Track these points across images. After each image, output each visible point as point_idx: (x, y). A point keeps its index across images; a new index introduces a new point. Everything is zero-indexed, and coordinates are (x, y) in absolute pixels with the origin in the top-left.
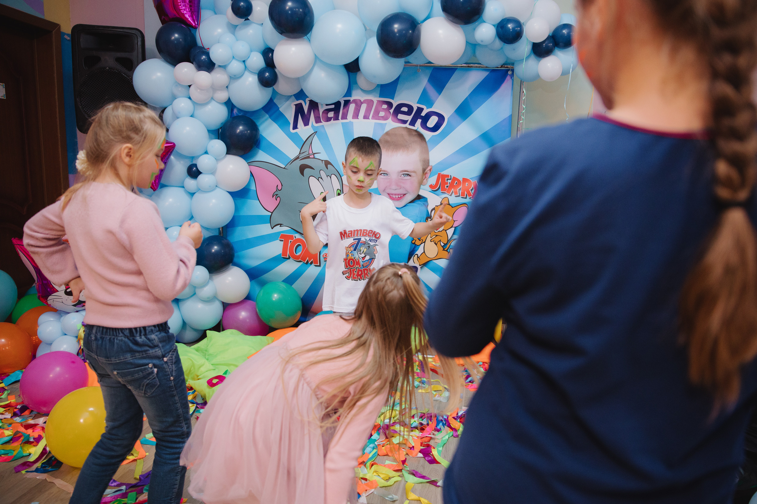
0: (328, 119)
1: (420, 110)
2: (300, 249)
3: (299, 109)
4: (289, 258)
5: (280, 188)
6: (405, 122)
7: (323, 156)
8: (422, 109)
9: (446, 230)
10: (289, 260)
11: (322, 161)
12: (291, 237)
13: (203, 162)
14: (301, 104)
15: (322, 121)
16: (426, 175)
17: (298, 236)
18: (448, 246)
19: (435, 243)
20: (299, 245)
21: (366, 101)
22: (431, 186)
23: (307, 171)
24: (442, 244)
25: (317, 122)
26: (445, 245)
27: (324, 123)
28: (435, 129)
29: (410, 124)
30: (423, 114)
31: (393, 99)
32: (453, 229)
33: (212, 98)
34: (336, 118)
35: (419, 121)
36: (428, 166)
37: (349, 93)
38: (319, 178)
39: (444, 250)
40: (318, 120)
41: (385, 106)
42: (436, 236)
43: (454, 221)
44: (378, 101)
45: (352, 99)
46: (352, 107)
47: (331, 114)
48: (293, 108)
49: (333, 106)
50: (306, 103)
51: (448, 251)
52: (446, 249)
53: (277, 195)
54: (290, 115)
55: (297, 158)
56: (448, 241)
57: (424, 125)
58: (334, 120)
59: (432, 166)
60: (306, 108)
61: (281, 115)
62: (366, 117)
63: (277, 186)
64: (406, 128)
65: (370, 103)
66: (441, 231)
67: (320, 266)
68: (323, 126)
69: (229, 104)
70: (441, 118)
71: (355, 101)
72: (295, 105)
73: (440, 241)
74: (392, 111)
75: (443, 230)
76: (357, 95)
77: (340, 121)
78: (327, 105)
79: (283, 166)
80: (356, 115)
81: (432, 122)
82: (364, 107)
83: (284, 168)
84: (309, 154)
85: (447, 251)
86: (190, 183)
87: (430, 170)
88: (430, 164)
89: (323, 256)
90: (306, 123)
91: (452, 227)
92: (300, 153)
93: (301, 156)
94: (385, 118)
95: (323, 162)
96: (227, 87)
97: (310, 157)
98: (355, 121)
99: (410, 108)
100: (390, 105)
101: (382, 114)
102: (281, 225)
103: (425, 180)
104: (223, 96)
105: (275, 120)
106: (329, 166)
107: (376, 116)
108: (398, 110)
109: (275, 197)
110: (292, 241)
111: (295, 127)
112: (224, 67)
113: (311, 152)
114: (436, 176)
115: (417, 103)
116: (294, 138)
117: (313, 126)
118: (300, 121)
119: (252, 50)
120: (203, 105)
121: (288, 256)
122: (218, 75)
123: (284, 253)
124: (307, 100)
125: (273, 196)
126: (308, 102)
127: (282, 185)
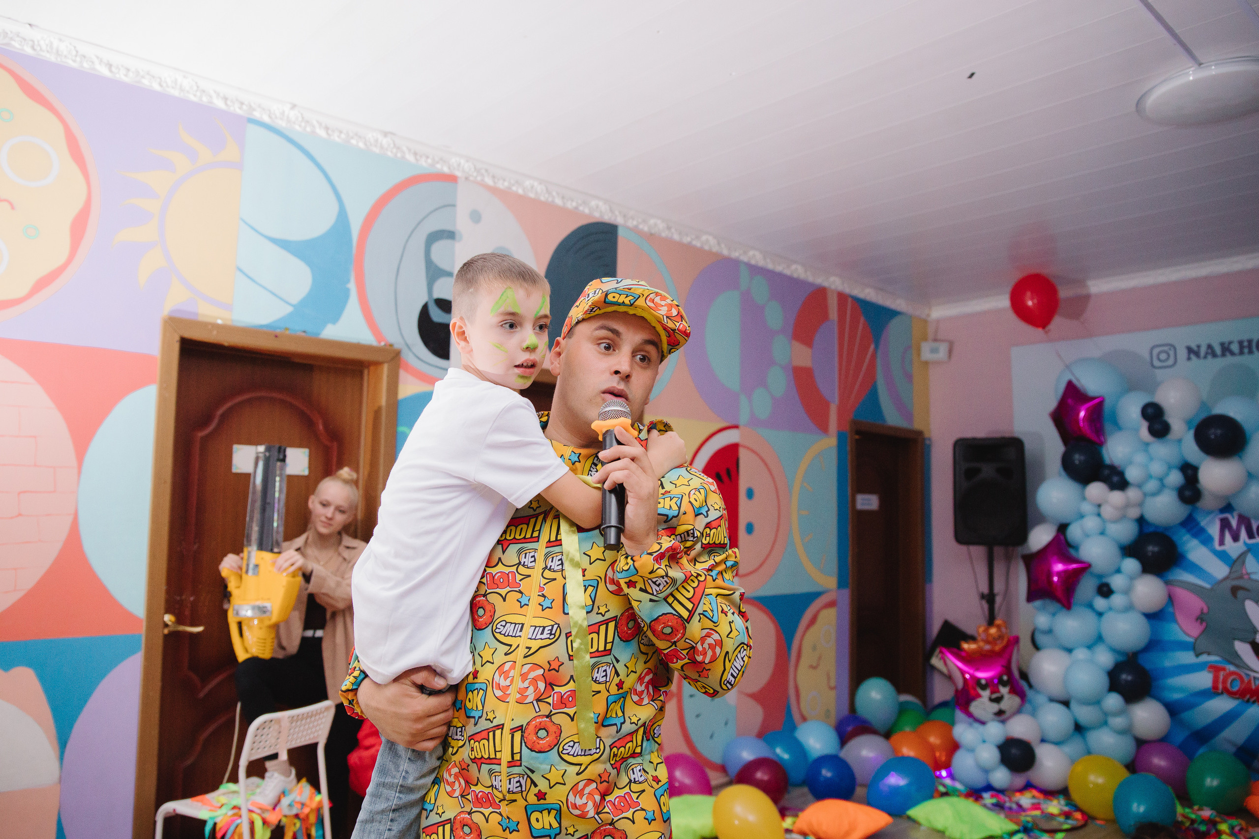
2: (1238, 683)
3: (1225, 525)
4: (1222, 693)
5: (1205, 610)
10: (1220, 696)
12: (1224, 669)
13: (1117, 582)
14: (1227, 518)
17: (1232, 668)
20: (1233, 680)
23: (1240, 594)
25: (1250, 538)
33: (1124, 516)
40: (1250, 536)
48: (1218, 524)
50: (1234, 517)
53: (1202, 619)
54: (1214, 530)
55: (1227, 578)
60: (1234, 523)
61: (1203, 531)
63: (1202, 609)
69: (1141, 521)
72: (1221, 519)
79: (1207, 586)
83: (1211, 589)
84: (1242, 574)
86: (1100, 603)
90: (1236, 538)
92: (1230, 573)
93: (1233, 576)
97: (1244, 577)
102: (1209, 654)
104: (1134, 513)
105: (1196, 536)
109: (1199, 621)
110: (1225, 673)
111: (1222, 542)
112: (1138, 485)
113: (1244, 572)
116: (1223, 556)
117: (1245, 543)
118: (1228, 537)
119: (1170, 467)
120: (1115, 521)
121: (1220, 691)
122: (1132, 493)
123: (1215, 687)
124: (1235, 514)
125: (1197, 619)
126: (1236, 518)
127: (1209, 608)
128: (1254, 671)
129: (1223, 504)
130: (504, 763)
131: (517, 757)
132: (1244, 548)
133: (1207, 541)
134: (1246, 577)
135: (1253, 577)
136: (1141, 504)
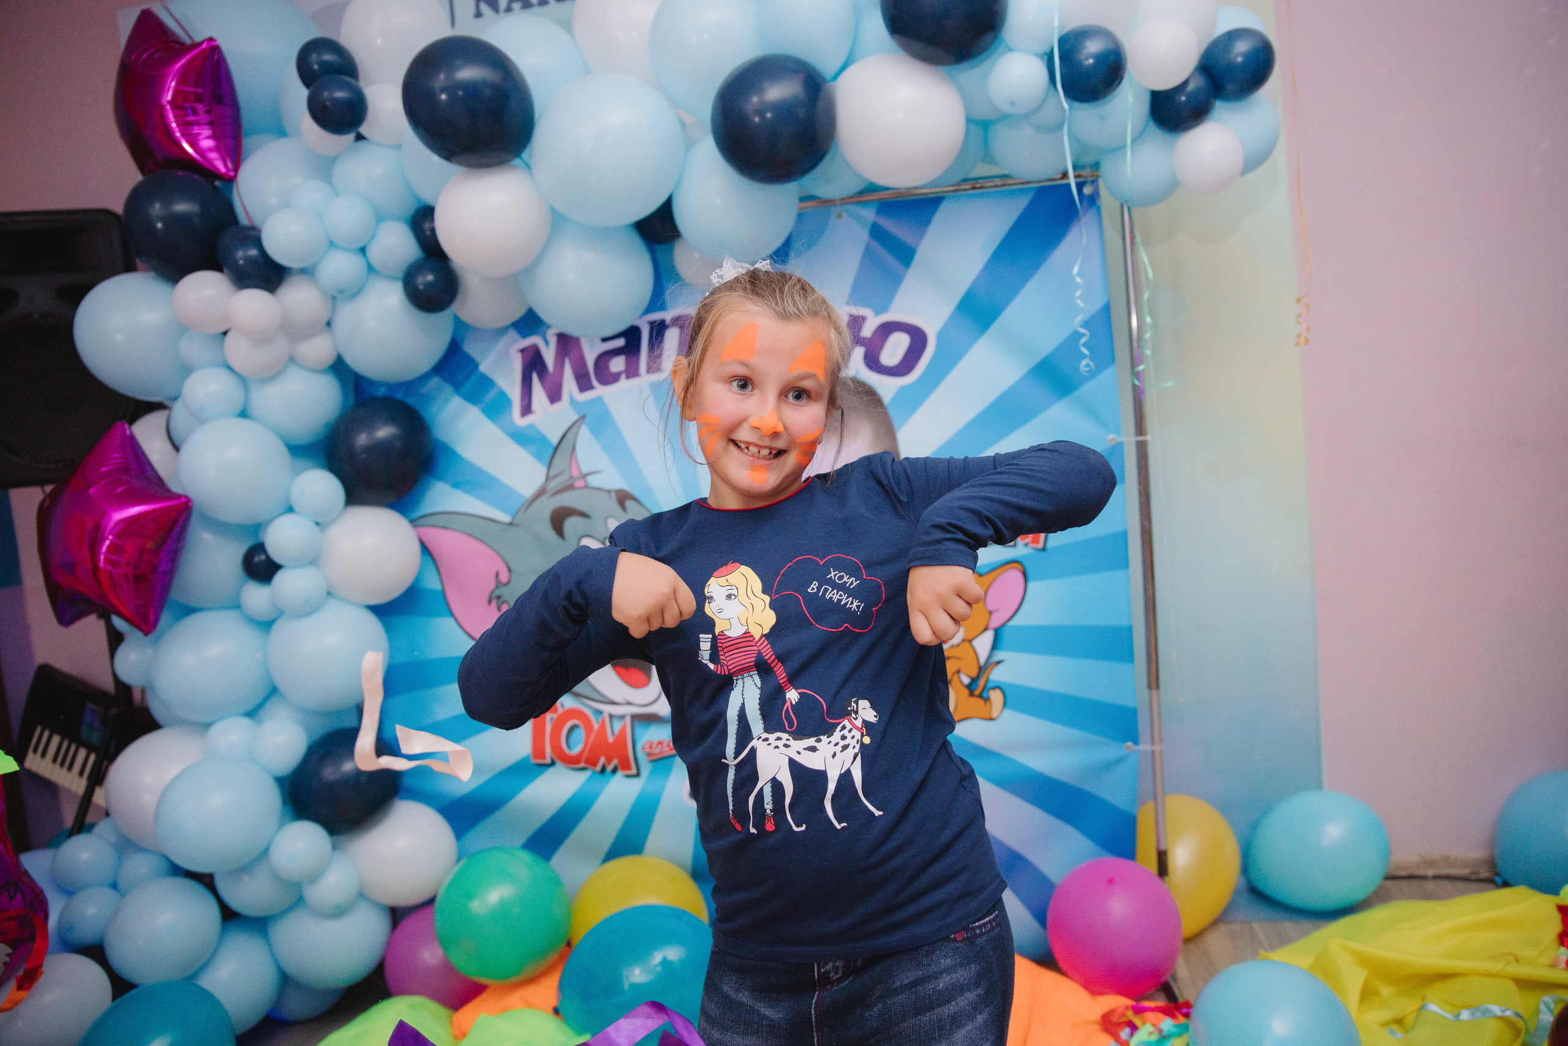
0: (614, 378)
1: (856, 322)
2: (579, 736)
3: (533, 363)
4: (553, 764)
5: (504, 578)
7: (610, 478)
8: (864, 319)
9: (970, 641)
10: (551, 770)
11: (609, 492)
13: (282, 537)
14: (535, 347)
15: (595, 383)
17: (567, 703)
18: (981, 682)
20: (573, 728)
23: (571, 524)
24: (966, 680)
25: (582, 390)
26: (974, 680)
27: (600, 391)
28: (904, 367)
30: (867, 331)
32: (989, 636)
33: (292, 360)
34: (632, 372)
35: (859, 352)
37: (657, 301)
39: (972, 694)
40: (584, 384)
43: (991, 613)
45: (667, 316)
46: (672, 337)
47: (617, 364)
48: (517, 364)
49: (620, 342)
50: (547, 343)
51: (985, 695)
52: (977, 692)
53: (499, 597)
54: (509, 379)
55: (541, 493)
56: (980, 669)
57: (872, 362)
58: (628, 377)
60: (549, 356)
61: (487, 383)
63: (497, 574)
66: (958, 645)
67: (638, 775)
68: (599, 399)
69: (339, 367)
70: (917, 336)
71: (678, 321)
72: (522, 351)
73: (958, 672)
75: (964, 640)
76: (681, 306)
77: (645, 380)
78: (604, 340)
79: (505, 518)
81: (895, 349)
83: (511, 524)
84: (571, 478)
85: (980, 696)
86: (255, 597)
89: (643, 749)
90: (554, 396)
91: (986, 629)
92: (547, 479)
93: (554, 484)
95: (613, 495)
96: (329, 324)
97: (576, 485)
104: (320, 349)
105: (472, 398)
106: (629, 504)
109: (494, 602)
110: (555, 716)
111: (527, 410)
112: (307, 272)
113: (575, 473)
115: (848, 304)
116: (531, 440)
117: (572, 401)
118: (539, 393)
119: (379, 214)
121: (548, 761)
122: (298, 296)
123: (538, 752)
125: (490, 602)
126: (553, 340)
127: (510, 570)
128: (613, 703)
132: (574, 416)
133: (496, 409)
134: (579, 483)
135: (593, 481)
136: (328, 327)
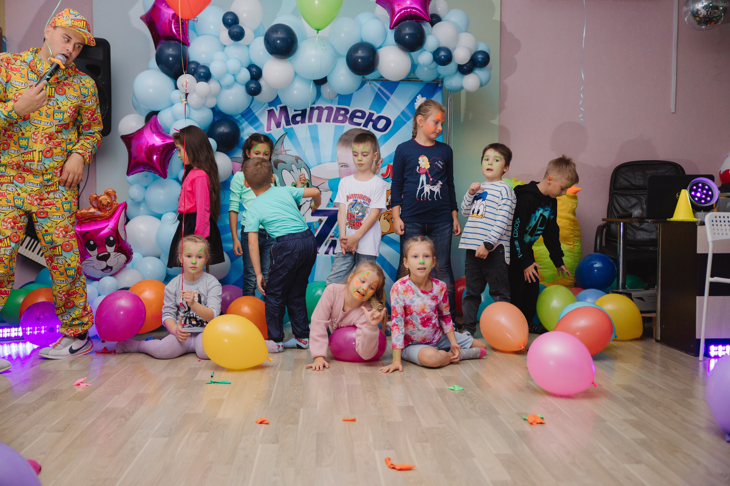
6: (359, 124)
7: (293, 152)
11: (293, 156)
14: (272, 110)
16: (379, 166)
19: (388, 221)
21: (327, 108)
22: (383, 175)
23: (280, 165)
25: (287, 125)
27: (293, 126)
29: (363, 126)
31: (349, 106)
34: (303, 121)
36: (380, 158)
37: (314, 101)
38: (290, 171)
41: (342, 112)
42: (389, 214)
44: (337, 108)
45: (315, 106)
46: (316, 112)
47: (299, 119)
50: (277, 109)
54: (264, 119)
58: (301, 123)
59: (382, 159)
61: (257, 119)
62: (328, 120)
64: (361, 129)
65: (330, 109)
68: (292, 128)
69: (216, 110)
70: (388, 122)
71: (318, 108)
73: (392, 218)
74: (348, 116)
76: (320, 103)
80: (319, 120)
81: (381, 124)
82: (325, 113)
87: (382, 162)
88: (381, 157)
90: (278, 125)
93: (276, 152)
94: (343, 122)
95: (294, 157)
97: (283, 153)
98: (319, 123)
99: (363, 113)
100: (347, 111)
101: (340, 118)
103: (378, 170)
104: (212, 103)
105: (251, 123)
106: (299, 161)
107: (336, 120)
108: (353, 115)
113: (282, 150)
114: (386, 167)
115: (369, 109)
117: (284, 128)
119: (242, 66)
120: (197, 109)
122: (212, 85)
124: (278, 107)
126: (279, 109)
129: (272, 98)
130: (36, 161)
131: (40, 159)
132: (283, 133)
133: (259, 127)
134: (284, 153)
135: (288, 153)
136: (217, 96)
